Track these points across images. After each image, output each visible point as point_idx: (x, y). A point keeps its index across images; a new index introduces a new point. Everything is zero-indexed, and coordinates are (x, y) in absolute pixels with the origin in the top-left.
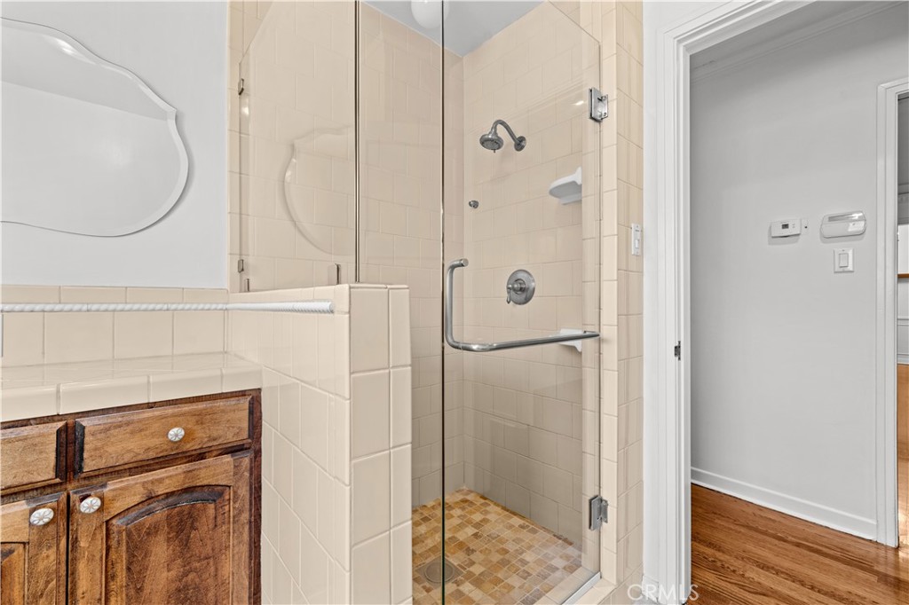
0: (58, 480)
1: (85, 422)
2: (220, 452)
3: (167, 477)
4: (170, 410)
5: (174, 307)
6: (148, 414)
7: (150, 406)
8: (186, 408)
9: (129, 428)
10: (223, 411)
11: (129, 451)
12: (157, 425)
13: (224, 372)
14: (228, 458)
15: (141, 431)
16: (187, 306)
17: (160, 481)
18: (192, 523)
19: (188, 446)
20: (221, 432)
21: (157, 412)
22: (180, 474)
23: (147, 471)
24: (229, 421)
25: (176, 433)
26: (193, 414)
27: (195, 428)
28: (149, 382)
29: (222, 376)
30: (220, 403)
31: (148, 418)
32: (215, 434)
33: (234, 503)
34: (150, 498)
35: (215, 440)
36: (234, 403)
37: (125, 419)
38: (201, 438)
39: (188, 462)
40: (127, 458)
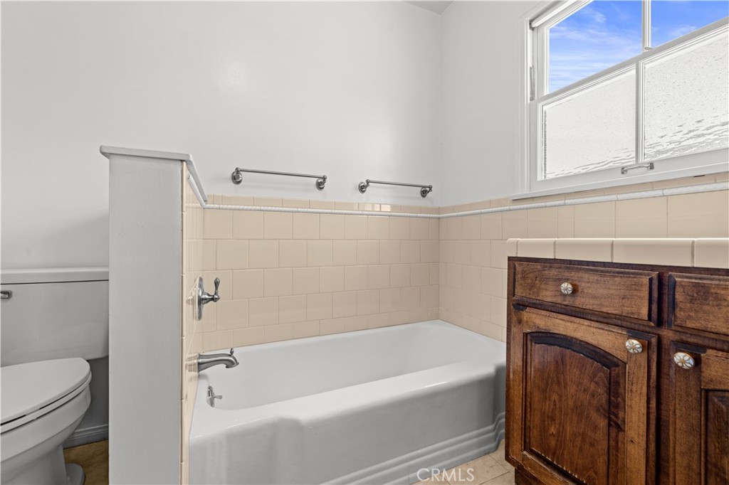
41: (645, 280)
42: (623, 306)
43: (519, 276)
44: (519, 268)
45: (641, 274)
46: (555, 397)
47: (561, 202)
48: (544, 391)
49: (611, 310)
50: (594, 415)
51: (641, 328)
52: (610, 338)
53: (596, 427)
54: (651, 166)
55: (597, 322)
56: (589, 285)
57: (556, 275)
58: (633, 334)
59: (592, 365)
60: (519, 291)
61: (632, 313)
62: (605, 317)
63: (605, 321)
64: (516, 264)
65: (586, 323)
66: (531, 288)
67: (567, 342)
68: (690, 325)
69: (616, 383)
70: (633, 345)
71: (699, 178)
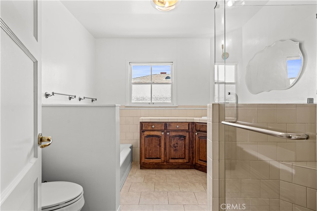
41: (164, 124)
42: (161, 128)
43: (143, 126)
44: (143, 124)
46: (151, 146)
47: (138, 108)
48: (149, 146)
49: (159, 129)
50: (157, 146)
52: (159, 133)
53: (158, 148)
54: (153, 103)
56: (156, 126)
58: (162, 132)
59: (157, 138)
60: (143, 129)
63: (158, 131)
64: (142, 123)
65: (156, 132)
66: (146, 127)
67: (153, 136)
68: (168, 129)
69: (160, 140)
70: (163, 133)
71: (160, 107)
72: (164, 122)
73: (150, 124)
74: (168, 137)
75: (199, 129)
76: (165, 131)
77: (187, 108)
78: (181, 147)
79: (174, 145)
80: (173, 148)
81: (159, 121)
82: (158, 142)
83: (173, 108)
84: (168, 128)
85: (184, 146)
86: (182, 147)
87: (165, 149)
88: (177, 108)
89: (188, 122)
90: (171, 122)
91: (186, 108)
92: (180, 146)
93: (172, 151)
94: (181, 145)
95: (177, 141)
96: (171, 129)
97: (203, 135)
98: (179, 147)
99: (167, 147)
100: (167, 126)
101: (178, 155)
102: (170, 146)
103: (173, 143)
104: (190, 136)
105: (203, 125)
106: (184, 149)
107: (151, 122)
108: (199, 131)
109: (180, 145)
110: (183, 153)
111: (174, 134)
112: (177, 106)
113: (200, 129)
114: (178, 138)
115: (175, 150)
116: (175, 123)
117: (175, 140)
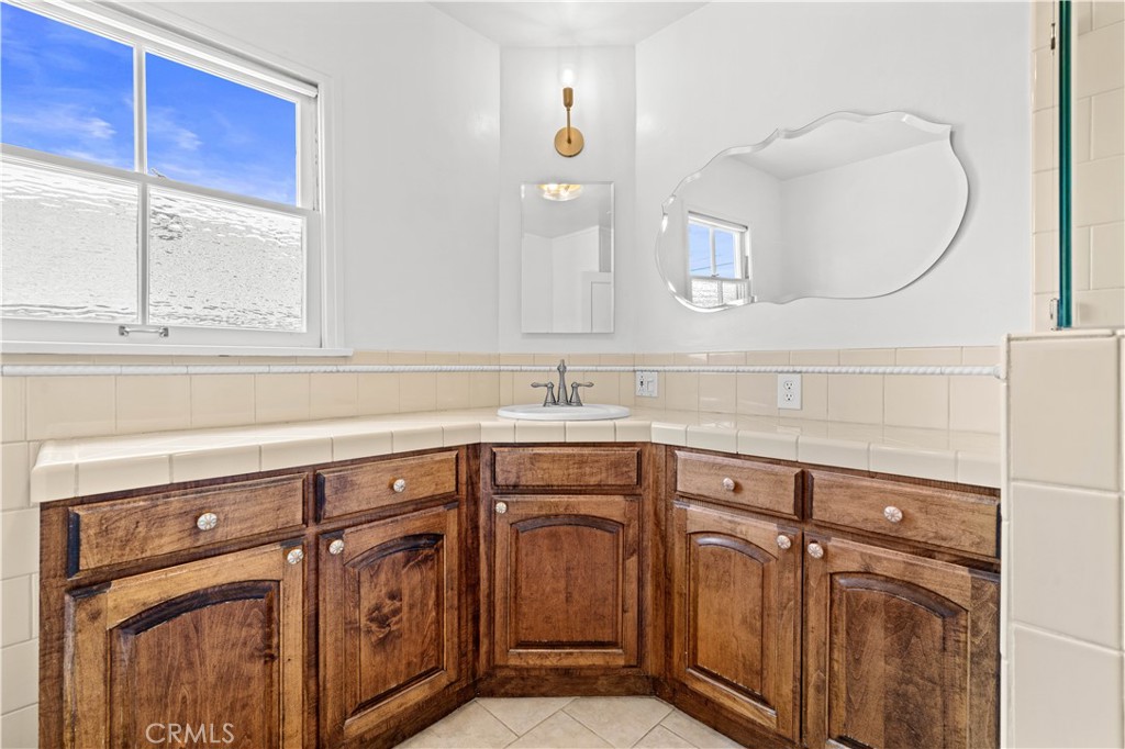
0: (796, 518)
1: (815, 474)
2: (954, 559)
3: (886, 559)
4: (889, 486)
5: (948, 370)
6: (867, 482)
7: (872, 475)
8: (908, 489)
9: (849, 492)
10: (955, 506)
11: (849, 514)
12: (875, 497)
13: (959, 456)
14: (963, 571)
15: (860, 498)
16: (967, 370)
17: (879, 559)
18: (914, 627)
19: (909, 534)
20: (952, 533)
21: (876, 483)
22: (899, 562)
23: (868, 543)
24: (964, 522)
25: (892, 512)
26: (915, 497)
27: (918, 515)
28: (868, 449)
29: (956, 461)
30: (953, 496)
31: (867, 487)
32: (944, 532)
33: (973, 635)
34: (867, 573)
35: (944, 539)
36: (973, 500)
37: (846, 481)
38: (924, 529)
39: (913, 553)
40: (847, 520)
41: (299, 484)
42: (278, 518)
43: (83, 533)
44: (83, 518)
45: (293, 479)
49: (265, 528)
50: (246, 666)
51: (290, 535)
52: (264, 561)
53: (248, 679)
54: (166, 332)
55: (239, 550)
56: (236, 506)
57: (181, 508)
61: (288, 522)
62: (248, 542)
63: (250, 544)
64: (80, 511)
65: (230, 558)
66: (125, 543)
67: (196, 600)
68: (335, 514)
69: (270, 609)
70: (296, 554)
71: (223, 358)
72: (299, 470)
73: (176, 503)
74: (330, 571)
75: (512, 480)
76: (312, 530)
77: (402, 368)
78: (416, 611)
79: (378, 608)
80: (369, 632)
81: (255, 470)
82: (257, 633)
83: (323, 368)
84: (332, 508)
85: (433, 594)
86: (424, 604)
87: (313, 661)
88: (347, 368)
89: (449, 449)
90: (353, 462)
91: (397, 368)
92: (411, 607)
93: (365, 654)
94: (418, 593)
95: (397, 575)
96: (353, 506)
97: (535, 512)
98: (404, 614)
99: (329, 639)
100: (328, 491)
101: (402, 667)
102: (352, 628)
103: (369, 597)
104: (464, 525)
105: (535, 458)
106: (434, 614)
107: (184, 486)
108: (515, 489)
109: (411, 596)
110: (427, 640)
111: (371, 537)
112: (349, 352)
113: (518, 477)
114: (400, 554)
115: (382, 643)
116: (384, 465)
117: (383, 577)
